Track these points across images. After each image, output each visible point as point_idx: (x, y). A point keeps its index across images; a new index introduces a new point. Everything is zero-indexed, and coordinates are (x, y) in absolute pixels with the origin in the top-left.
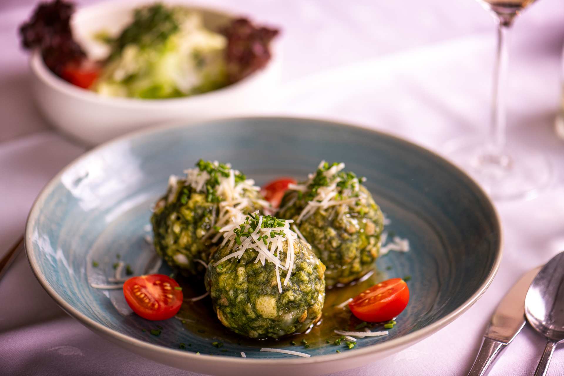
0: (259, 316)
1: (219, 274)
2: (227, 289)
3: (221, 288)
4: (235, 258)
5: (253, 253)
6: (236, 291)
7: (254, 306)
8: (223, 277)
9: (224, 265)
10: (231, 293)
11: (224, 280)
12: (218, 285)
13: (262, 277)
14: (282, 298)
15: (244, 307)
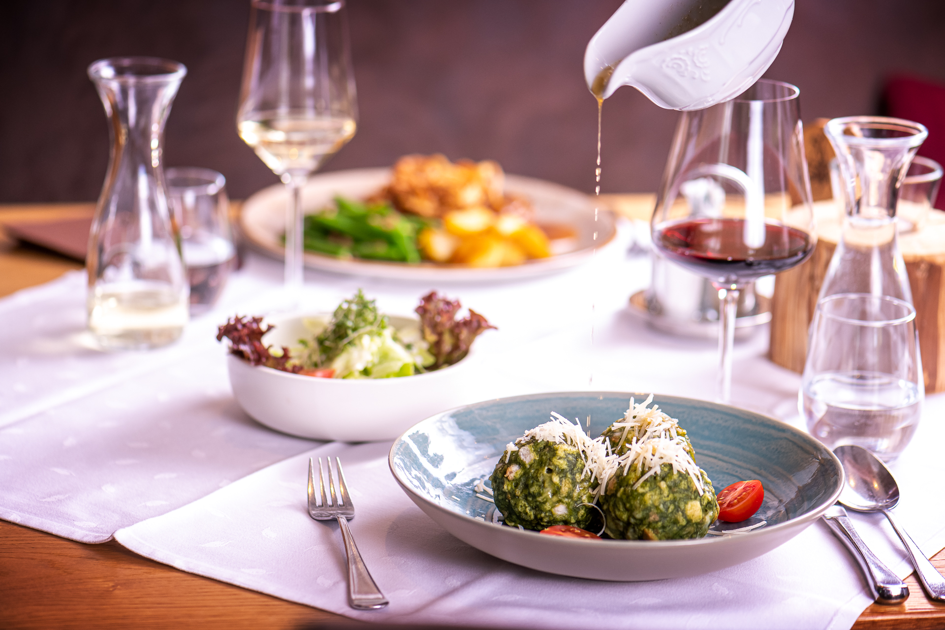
0: (689, 521)
1: (643, 494)
2: (657, 504)
3: (649, 505)
4: (651, 476)
5: (665, 468)
6: (664, 503)
7: (684, 512)
8: (648, 496)
9: (644, 485)
10: (661, 507)
11: (651, 498)
12: (644, 505)
13: (683, 485)
14: (702, 500)
15: (676, 516)
